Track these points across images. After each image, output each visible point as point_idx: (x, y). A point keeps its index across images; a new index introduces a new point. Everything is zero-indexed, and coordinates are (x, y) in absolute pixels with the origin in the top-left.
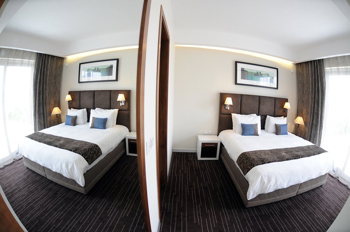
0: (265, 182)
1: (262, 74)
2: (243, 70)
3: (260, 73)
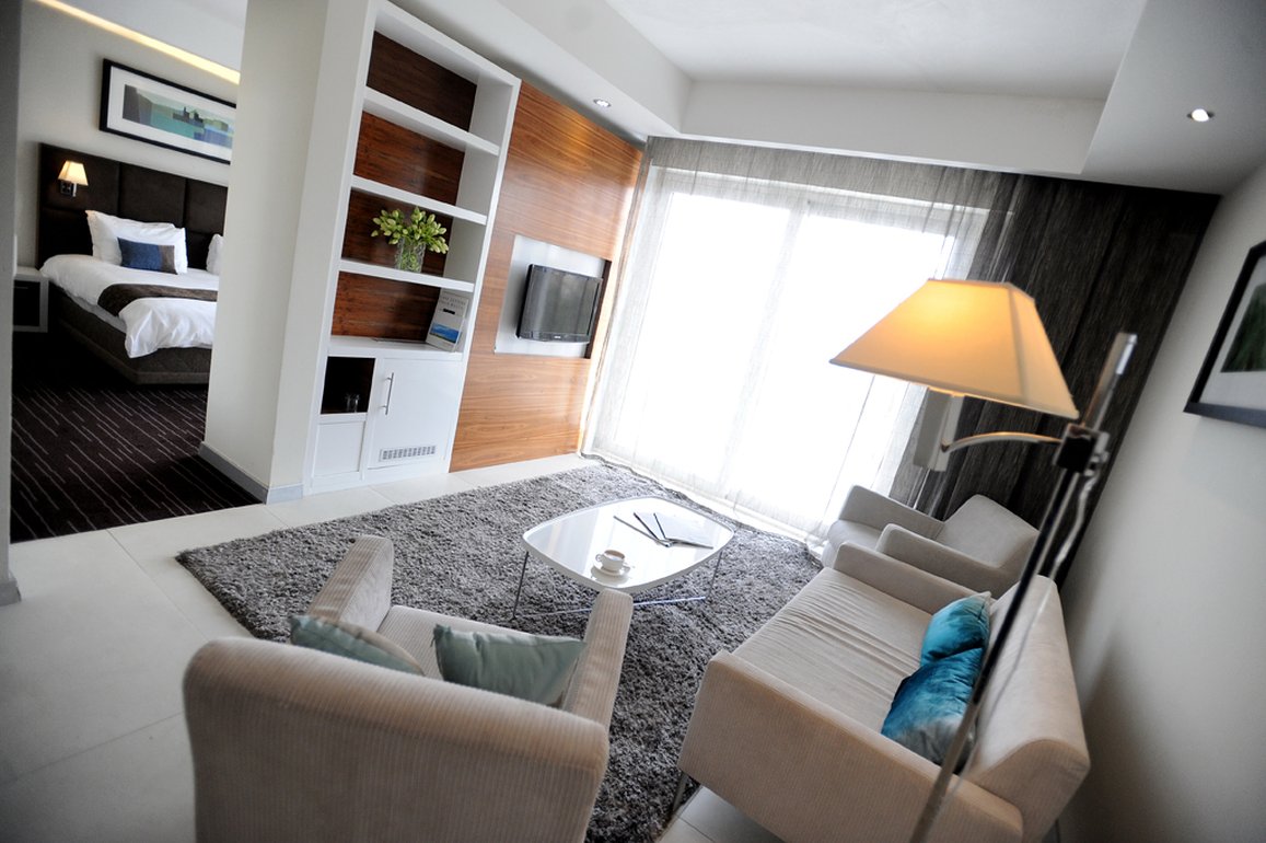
0: (162, 325)
1: (201, 121)
2: (130, 92)
3: (196, 116)
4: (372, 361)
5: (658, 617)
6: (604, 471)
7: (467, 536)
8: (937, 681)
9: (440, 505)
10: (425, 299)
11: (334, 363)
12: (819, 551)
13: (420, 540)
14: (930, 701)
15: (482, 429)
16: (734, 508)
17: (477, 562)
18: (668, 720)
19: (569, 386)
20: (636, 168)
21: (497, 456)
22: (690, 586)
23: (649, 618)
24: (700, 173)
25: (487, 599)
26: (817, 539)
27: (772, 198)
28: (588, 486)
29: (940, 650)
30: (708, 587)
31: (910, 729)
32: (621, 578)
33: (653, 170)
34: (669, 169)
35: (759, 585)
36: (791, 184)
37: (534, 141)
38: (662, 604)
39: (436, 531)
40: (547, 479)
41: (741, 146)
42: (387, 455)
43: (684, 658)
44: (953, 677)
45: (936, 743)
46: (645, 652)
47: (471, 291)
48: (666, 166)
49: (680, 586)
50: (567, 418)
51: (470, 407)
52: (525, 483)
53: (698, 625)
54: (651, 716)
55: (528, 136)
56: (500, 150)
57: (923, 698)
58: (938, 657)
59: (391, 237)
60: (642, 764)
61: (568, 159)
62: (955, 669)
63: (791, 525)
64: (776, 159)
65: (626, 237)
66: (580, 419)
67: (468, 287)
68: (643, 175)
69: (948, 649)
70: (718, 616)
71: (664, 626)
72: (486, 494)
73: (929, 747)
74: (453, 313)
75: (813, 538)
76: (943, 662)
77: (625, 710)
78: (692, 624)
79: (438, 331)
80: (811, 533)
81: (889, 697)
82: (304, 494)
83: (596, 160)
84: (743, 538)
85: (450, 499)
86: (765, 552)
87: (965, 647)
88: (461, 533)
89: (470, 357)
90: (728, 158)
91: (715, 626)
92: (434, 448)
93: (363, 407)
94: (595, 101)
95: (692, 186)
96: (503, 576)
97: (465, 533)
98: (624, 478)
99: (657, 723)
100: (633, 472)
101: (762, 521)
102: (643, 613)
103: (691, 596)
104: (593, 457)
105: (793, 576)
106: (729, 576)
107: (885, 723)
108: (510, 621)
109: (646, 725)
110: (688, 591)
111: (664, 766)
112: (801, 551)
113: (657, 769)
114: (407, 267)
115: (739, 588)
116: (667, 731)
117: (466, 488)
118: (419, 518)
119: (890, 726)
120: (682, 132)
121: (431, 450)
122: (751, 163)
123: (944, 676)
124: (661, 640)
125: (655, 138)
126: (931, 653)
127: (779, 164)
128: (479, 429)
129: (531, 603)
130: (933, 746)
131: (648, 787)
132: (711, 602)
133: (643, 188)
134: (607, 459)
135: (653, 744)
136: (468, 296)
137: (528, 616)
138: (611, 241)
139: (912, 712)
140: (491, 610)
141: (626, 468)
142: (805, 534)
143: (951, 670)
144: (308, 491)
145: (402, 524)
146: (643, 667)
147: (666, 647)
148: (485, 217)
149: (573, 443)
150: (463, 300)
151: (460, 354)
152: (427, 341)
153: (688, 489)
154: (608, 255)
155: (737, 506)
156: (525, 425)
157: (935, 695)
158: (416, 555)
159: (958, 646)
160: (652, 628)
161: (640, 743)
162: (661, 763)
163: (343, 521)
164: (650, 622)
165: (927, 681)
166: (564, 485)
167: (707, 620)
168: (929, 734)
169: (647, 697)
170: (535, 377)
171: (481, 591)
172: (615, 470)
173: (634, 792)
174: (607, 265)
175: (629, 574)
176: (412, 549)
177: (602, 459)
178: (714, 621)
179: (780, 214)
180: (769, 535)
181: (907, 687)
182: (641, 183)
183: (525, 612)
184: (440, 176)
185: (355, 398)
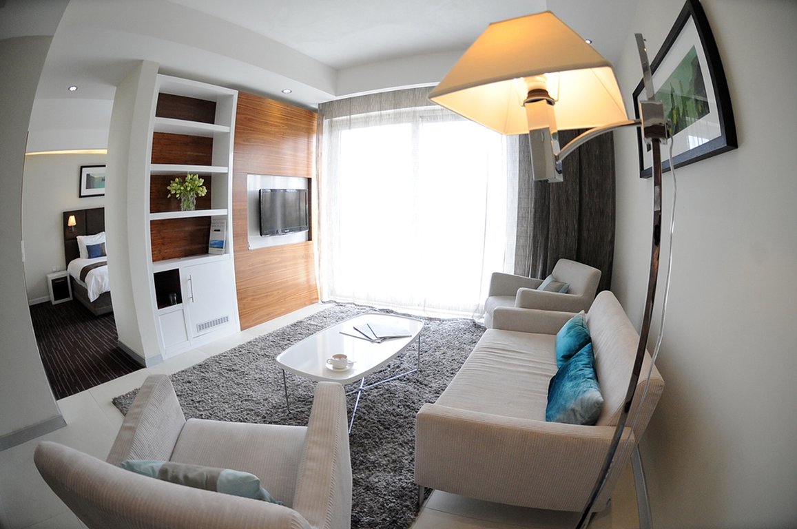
4: (177, 270)
5: (387, 390)
6: (338, 309)
7: (254, 367)
8: (573, 372)
9: (237, 351)
10: (203, 227)
11: (158, 276)
12: (482, 321)
13: (226, 375)
14: (572, 387)
15: (253, 300)
16: (424, 310)
17: (261, 382)
18: (406, 453)
19: (303, 261)
20: (315, 124)
21: (268, 314)
22: (405, 365)
23: (381, 392)
24: (352, 116)
25: (270, 404)
26: (479, 314)
27: (397, 119)
28: (328, 320)
29: (568, 353)
30: (417, 362)
31: (565, 409)
32: (348, 372)
33: (326, 122)
34: (335, 119)
35: (450, 353)
36: (407, 109)
37: (250, 120)
38: (388, 381)
39: (234, 367)
40: (301, 322)
41: (372, 95)
42: (202, 327)
43: (409, 412)
44: (581, 367)
45: (582, 412)
46: (382, 415)
47: (226, 214)
48: (332, 117)
49: (398, 367)
50: (308, 281)
51: (242, 287)
52: (288, 327)
53: (415, 388)
54: (394, 454)
55: (246, 118)
56: (230, 129)
57: (567, 387)
58: (568, 357)
59: (176, 194)
60: (393, 484)
61: (272, 125)
62: (581, 361)
63: (462, 311)
64: (395, 96)
65: (317, 162)
66: (315, 280)
67: (223, 212)
68: (320, 125)
69: (573, 351)
70: (427, 378)
71: (392, 395)
72: (263, 339)
73: (578, 416)
74: (219, 230)
75: (477, 314)
76: (572, 360)
77: (375, 455)
78: (411, 389)
79: (213, 244)
80: (475, 312)
81: (544, 393)
82: (164, 359)
83: (289, 123)
84: (433, 326)
85: (241, 347)
86: (449, 331)
87: (581, 346)
88: (250, 366)
89: (234, 255)
90: (366, 103)
91: (426, 385)
92: (227, 317)
93: (179, 301)
94: (283, 92)
95: (349, 124)
96: (279, 388)
97: (253, 366)
98: (351, 309)
99: (398, 457)
100: (356, 305)
101: (444, 313)
102: (377, 390)
103: (407, 371)
104: (330, 302)
105: (470, 341)
106: (430, 352)
107: (547, 411)
108: (287, 415)
109: (391, 461)
110: (404, 369)
111: (408, 481)
112: (471, 324)
113: (404, 485)
114: (188, 209)
115: (438, 357)
116: (406, 460)
117: (251, 338)
118: (224, 362)
119: (550, 412)
120: (336, 96)
121: (226, 319)
122: (381, 102)
123: (576, 368)
124: (392, 404)
125: (323, 104)
126: (563, 357)
127: (396, 99)
128: (252, 300)
129: (299, 401)
130: (580, 415)
131: (400, 497)
132: (421, 371)
133: (322, 133)
134: (338, 301)
135: (398, 470)
136: (225, 217)
137: (299, 410)
138: (308, 166)
139: (563, 399)
140: (274, 411)
141: (351, 304)
142: (471, 314)
143: (578, 363)
144: (165, 357)
145: (215, 368)
146: (382, 425)
147: (395, 408)
148: (227, 168)
149: (315, 297)
150: (222, 221)
151: (228, 255)
152: (209, 252)
153: (393, 306)
154: (308, 174)
155: (426, 308)
156: (281, 292)
157: (574, 382)
158: (224, 385)
159: (577, 347)
160: (385, 398)
161: (389, 472)
162: (405, 480)
163: (183, 371)
164: (382, 395)
165: (567, 375)
166: (312, 323)
167: (420, 383)
168: (577, 408)
169: (388, 443)
170: (279, 260)
171: (266, 400)
172: (344, 306)
173: (391, 502)
174: (309, 180)
175: (355, 367)
176: (222, 381)
177: (335, 302)
178: (426, 382)
179: (405, 127)
180: (449, 320)
181: (555, 384)
182: (320, 131)
183: (297, 408)
184: (201, 154)
185: (173, 296)
